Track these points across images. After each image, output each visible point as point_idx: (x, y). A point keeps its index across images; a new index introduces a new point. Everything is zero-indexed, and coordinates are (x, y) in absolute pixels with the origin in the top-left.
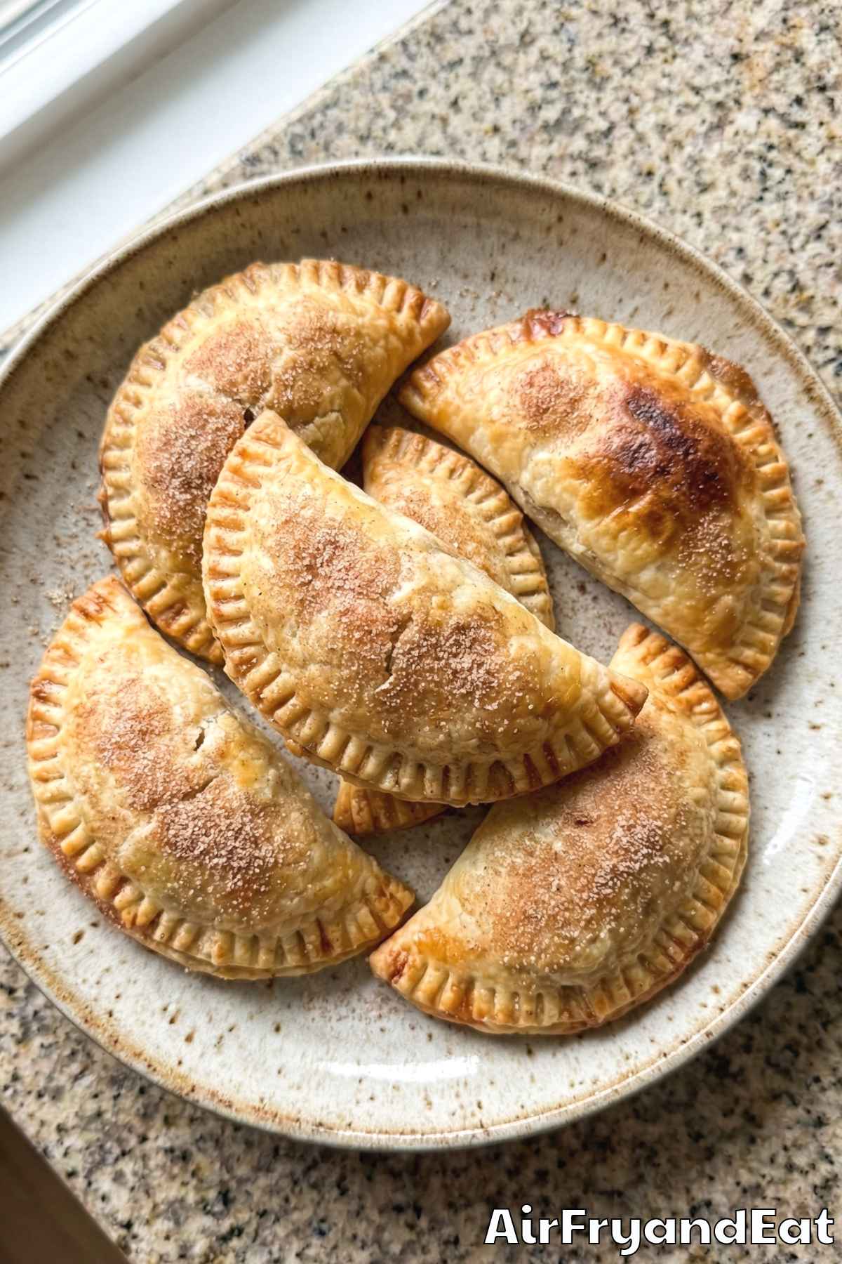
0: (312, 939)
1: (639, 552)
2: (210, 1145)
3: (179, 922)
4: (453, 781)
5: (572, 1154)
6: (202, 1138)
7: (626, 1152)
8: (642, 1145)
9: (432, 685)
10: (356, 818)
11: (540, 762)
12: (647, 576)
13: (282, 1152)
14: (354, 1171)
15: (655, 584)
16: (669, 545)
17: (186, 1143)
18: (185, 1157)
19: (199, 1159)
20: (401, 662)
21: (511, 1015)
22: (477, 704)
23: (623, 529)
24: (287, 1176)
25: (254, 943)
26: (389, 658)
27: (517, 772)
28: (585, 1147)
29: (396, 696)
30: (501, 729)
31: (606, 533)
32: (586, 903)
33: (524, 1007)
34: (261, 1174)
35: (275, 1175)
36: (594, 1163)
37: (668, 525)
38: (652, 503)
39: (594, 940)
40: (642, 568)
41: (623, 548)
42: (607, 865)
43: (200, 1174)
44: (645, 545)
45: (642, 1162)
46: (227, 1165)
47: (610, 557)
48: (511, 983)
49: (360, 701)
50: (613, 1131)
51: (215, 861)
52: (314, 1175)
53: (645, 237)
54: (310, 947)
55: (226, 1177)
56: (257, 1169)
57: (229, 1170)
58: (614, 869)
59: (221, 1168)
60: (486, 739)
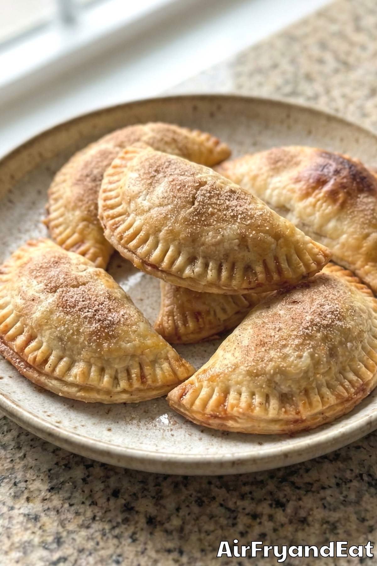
0: (135, 372)
1: (327, 211)
2: (53, 513)
3: (60, 359)
4: (223, 270)
5: (282, 525)
6: (48, 509)
7: (317, 526)
8: (327, 522)
9: (216, 211)
10: (166, 325)
11: (272, 265)
12: (332, 225)
13: (97, 518)
14: (142, 529)
15: (335, 229)
16: (343, 206)
17: (39, 511)
18: (36, 518)
19: (44, 519)
20: (200, 198)
21: (250, 406)
22: (239, 221)
23: (318, 200)
24: (99, 531)
25: (102, 371)
26: (194, 198)
27: (259, 269)
28: (291, 522)
29: (196, 215)
30: (251, 235)
31: (310, 205)
32: (297, 337)
33: (257, 400)
34: (82, 529)
35: (91, 531)
36: (296, 530)
37: (341, 196)
38: (333, 185)
39: (300, 357)
40: (329, 221)
41: (319, 211)
42: (308, 318)
43: (44, 528)
44: (330, 207)
45: (327, 532)
46: (62, 524)
47: (312, 218)
48: (251, 385)
49: (176, 221)
50: (309, 515)
51: (87, 314)
52: (117, 531)
53: (330, 119)
54: (134, 376)
55: (60, 529)
56: (81, 526)
57: (63, 527)
58: (312, 321)
59: (58, 525)
60: (243, 239)
